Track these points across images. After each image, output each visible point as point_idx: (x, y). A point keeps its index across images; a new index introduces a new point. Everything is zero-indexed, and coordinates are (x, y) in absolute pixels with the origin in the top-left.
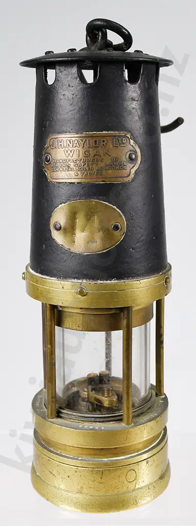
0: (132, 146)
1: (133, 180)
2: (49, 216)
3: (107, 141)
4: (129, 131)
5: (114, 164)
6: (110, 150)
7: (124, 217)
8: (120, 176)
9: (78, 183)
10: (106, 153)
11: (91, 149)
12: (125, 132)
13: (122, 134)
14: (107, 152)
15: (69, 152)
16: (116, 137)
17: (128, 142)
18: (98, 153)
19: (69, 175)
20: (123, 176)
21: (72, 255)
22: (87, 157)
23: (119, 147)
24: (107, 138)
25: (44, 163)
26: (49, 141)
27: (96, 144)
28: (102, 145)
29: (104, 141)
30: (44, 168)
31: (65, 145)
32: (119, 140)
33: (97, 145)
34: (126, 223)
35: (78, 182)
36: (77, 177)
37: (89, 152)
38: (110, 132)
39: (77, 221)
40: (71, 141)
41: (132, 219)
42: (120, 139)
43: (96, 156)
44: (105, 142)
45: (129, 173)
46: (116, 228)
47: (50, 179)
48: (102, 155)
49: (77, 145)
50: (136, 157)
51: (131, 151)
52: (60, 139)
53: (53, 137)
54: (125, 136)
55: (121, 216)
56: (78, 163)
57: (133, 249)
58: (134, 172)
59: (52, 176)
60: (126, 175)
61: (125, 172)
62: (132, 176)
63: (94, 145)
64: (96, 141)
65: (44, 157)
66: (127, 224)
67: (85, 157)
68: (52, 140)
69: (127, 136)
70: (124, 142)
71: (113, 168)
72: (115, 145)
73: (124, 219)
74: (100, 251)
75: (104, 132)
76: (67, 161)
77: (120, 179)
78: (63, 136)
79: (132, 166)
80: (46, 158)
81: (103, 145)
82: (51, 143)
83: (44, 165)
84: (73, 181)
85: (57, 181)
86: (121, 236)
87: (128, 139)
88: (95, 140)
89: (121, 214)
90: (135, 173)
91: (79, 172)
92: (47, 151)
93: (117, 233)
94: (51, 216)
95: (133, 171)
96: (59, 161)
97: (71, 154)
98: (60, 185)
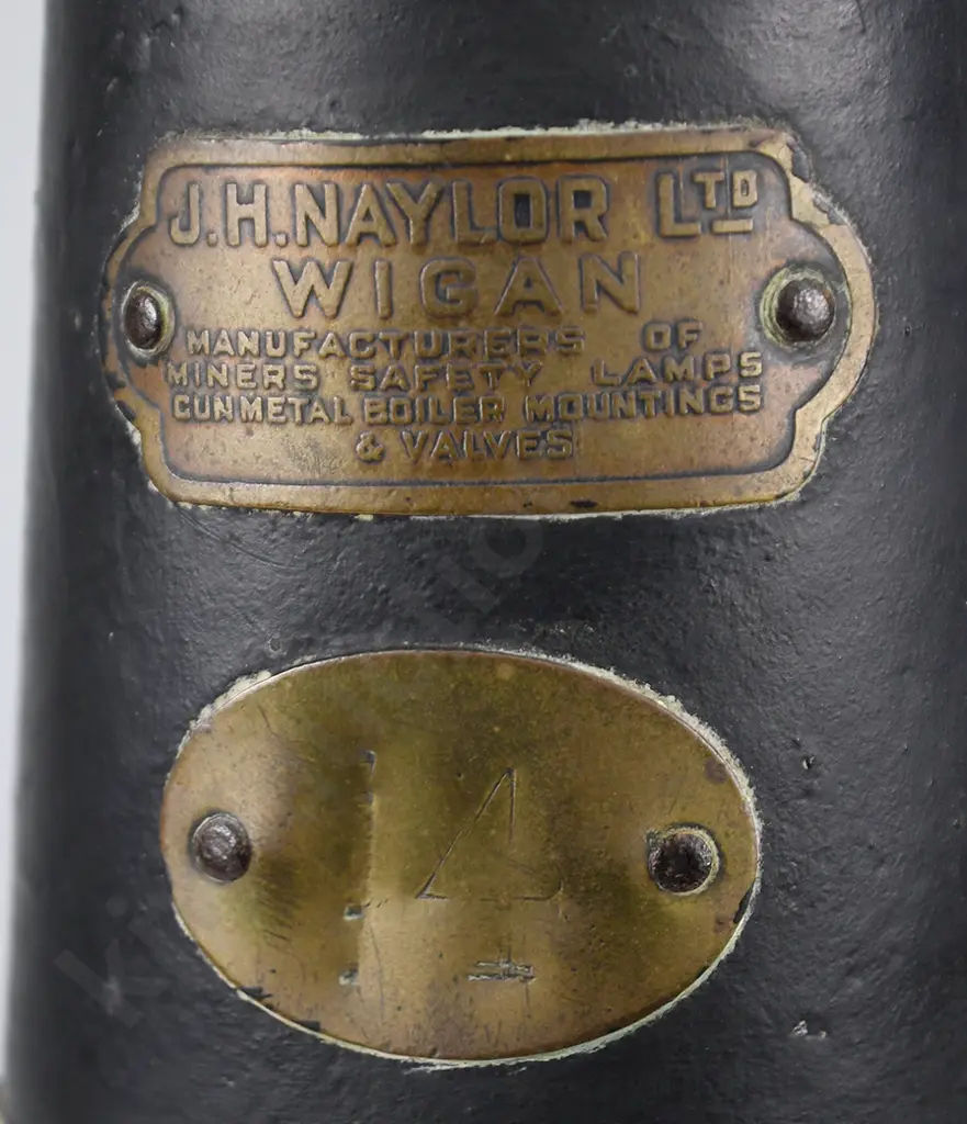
0: (808, 228)
1: (810, 494)
2: (159, 759)
3: (613, 196)
4: (780, 116)
5: (662, 372)
6: (630, 268)
7: (740, 778)
8: (716, 459)
9: (380, 518)
10: (601, 288)
11: (481, 264)
12: (756, 129)
13: (727, 138)
14: (610, 281)
15: (311, 276)
16: (682, 168)
17: (774, 198)
18: (536, 293)
19: (309, 454)
20: (733, 459)
21: (336, 1070)
22: (455, 318)
23: (705, 239)
24: (614, 174)
25: (113, 349)
26: (152, 184)
27: (522, 219)
28: (572, 231)
29: (583, 198)
30: (116, 386)
31: (281, 222)
32: (702, 188)
33: (533, 233)
34: (757, 824)
35: (378, 506)
36: (370, 475)
37: (470, 278)
38: (630, 127)
39: (375, 805)
40: (329, 192)
41: (808, 793)
42: (710, 180)
43: (525, 317)
44: (599, 201)
45: (780, 435)
46: (680, 867)
47: (161, 477)
48: (569, 305)
49: (377, 225)
50: (839, 311)
51: (797, 264)
52: (243, 176)
53: (186, 156)
54: (753, 156)
55: (716, 773)
56: (379, 361)
57: (816, 1022)
58: (820, 427)
59: (178, 458)
60: (756, 456)
61: (755, 434)
62: (806, 457)
63: (512, 231)
64: (522, 200)
65: (115, 307)
66: (769, 834)
67: (436, 318)
68: (178, 183)
69: (768, 149)
70: (739, 200)
71: (661, 403)
72: (670, 227)
73: (747, 795)
74: (550, 1048)
75: (586, 129)
76: (299, 344)
77: (708, 488)
78: (262, 147)
79: (803, 377)
80: (134, 311)
81: (580, 225)
82: (173, 202)
83: (113, 364)
84: (341, 499)
85: (220, 494)
86: (722, 925)
87: (771, 177)
88: (516, 187)
89: (723, 754)
90: (830, 432)
91: (390, 440)
92: (136, 261)
93: (685, 906)
94: (168, 763)
95: (814, 421)
96: (234, 342)
97: (328, 297)
98: (241, 527)
